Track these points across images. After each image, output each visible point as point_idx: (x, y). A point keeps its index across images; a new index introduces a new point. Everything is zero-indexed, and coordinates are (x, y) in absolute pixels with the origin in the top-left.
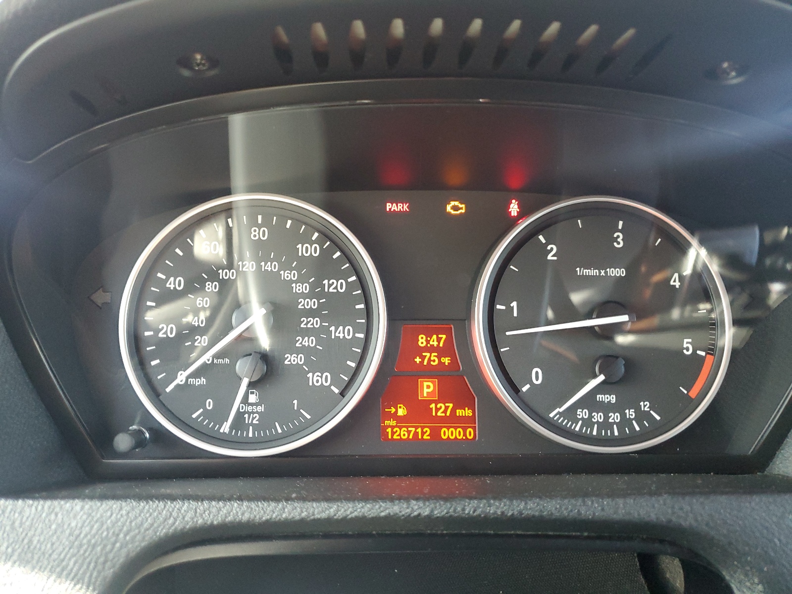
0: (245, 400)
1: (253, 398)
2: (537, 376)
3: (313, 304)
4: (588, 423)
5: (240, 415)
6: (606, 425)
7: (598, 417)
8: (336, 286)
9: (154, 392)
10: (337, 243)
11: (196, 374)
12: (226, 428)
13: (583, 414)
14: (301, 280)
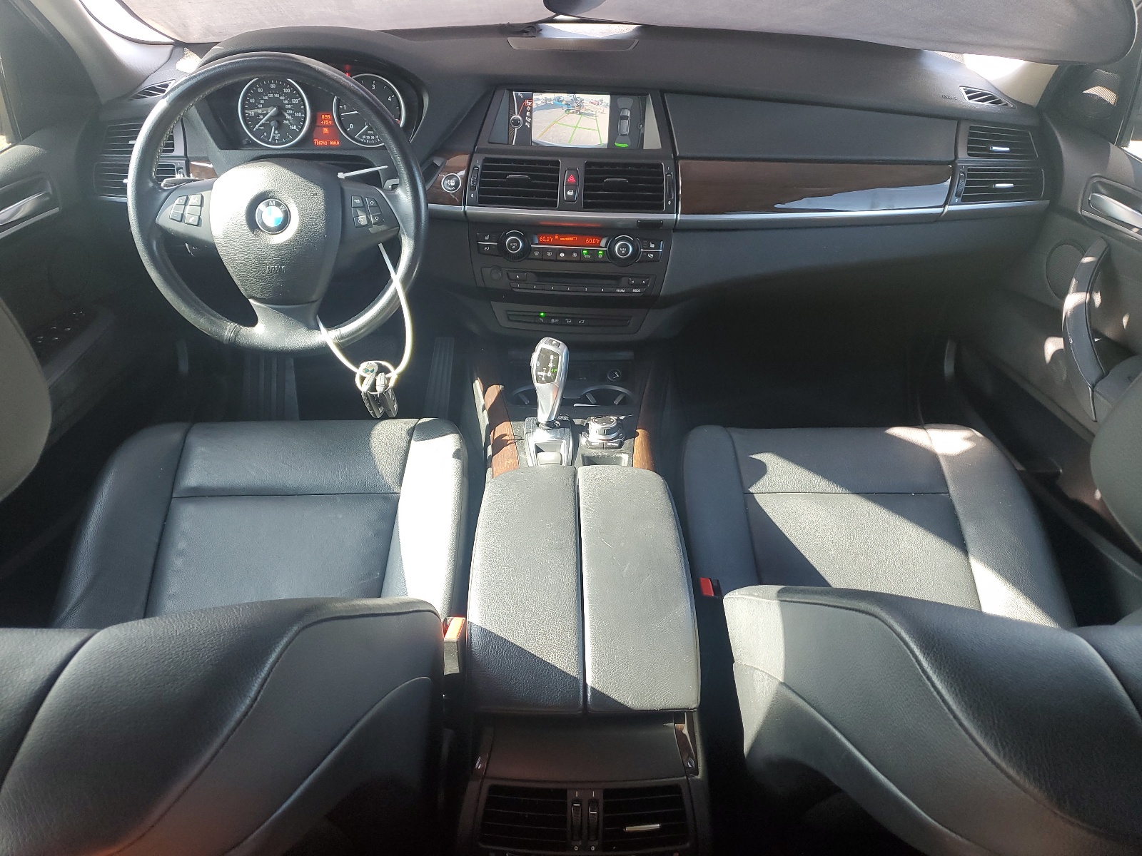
0: (274, 133)
1: (276, 132)
2: (351, 126)
3: (290, 106)
4: (366, 139)
5: (273, 137)
6: (370, 140)
7: (368, 137)
8: (296, 101)
9: (251, 132)
10: (295, 89)
11: (260, 126)
12: (270, 140)
13: (364, 137)
14: (286, 99)
